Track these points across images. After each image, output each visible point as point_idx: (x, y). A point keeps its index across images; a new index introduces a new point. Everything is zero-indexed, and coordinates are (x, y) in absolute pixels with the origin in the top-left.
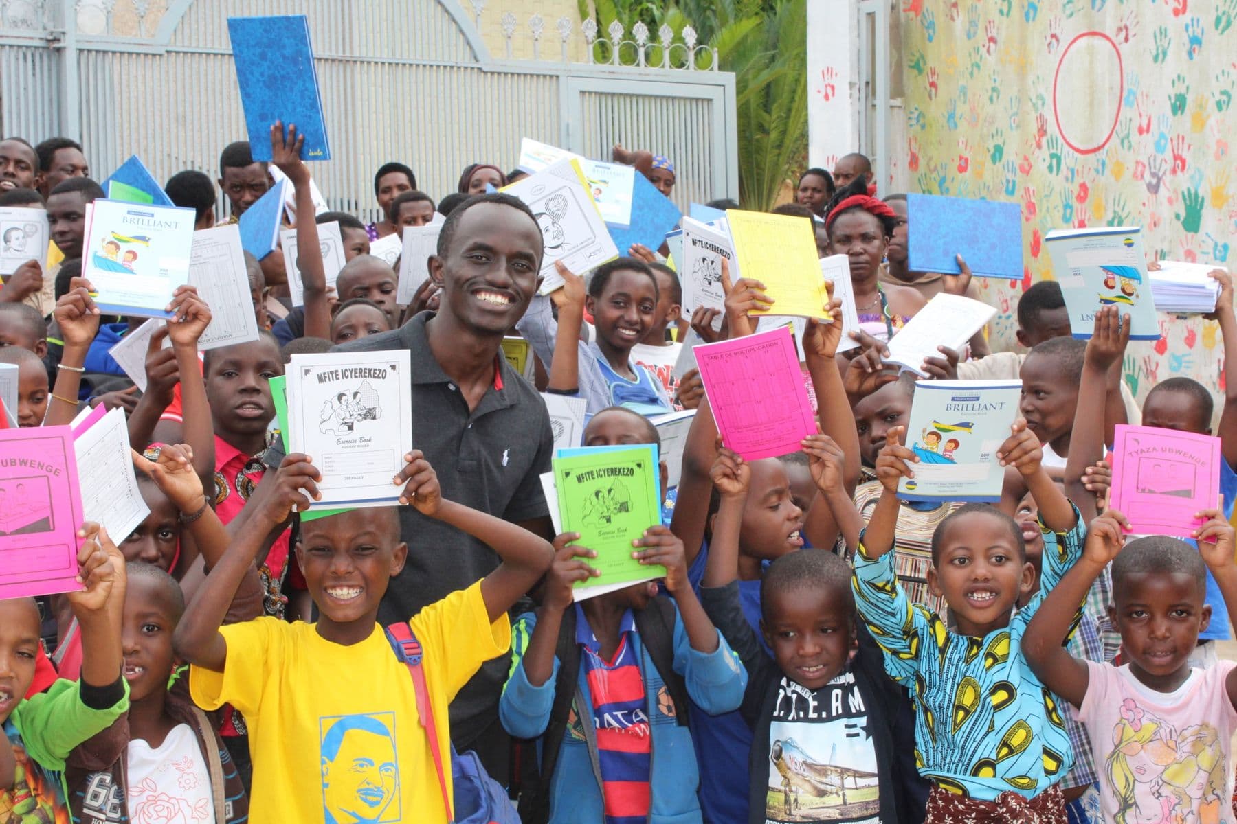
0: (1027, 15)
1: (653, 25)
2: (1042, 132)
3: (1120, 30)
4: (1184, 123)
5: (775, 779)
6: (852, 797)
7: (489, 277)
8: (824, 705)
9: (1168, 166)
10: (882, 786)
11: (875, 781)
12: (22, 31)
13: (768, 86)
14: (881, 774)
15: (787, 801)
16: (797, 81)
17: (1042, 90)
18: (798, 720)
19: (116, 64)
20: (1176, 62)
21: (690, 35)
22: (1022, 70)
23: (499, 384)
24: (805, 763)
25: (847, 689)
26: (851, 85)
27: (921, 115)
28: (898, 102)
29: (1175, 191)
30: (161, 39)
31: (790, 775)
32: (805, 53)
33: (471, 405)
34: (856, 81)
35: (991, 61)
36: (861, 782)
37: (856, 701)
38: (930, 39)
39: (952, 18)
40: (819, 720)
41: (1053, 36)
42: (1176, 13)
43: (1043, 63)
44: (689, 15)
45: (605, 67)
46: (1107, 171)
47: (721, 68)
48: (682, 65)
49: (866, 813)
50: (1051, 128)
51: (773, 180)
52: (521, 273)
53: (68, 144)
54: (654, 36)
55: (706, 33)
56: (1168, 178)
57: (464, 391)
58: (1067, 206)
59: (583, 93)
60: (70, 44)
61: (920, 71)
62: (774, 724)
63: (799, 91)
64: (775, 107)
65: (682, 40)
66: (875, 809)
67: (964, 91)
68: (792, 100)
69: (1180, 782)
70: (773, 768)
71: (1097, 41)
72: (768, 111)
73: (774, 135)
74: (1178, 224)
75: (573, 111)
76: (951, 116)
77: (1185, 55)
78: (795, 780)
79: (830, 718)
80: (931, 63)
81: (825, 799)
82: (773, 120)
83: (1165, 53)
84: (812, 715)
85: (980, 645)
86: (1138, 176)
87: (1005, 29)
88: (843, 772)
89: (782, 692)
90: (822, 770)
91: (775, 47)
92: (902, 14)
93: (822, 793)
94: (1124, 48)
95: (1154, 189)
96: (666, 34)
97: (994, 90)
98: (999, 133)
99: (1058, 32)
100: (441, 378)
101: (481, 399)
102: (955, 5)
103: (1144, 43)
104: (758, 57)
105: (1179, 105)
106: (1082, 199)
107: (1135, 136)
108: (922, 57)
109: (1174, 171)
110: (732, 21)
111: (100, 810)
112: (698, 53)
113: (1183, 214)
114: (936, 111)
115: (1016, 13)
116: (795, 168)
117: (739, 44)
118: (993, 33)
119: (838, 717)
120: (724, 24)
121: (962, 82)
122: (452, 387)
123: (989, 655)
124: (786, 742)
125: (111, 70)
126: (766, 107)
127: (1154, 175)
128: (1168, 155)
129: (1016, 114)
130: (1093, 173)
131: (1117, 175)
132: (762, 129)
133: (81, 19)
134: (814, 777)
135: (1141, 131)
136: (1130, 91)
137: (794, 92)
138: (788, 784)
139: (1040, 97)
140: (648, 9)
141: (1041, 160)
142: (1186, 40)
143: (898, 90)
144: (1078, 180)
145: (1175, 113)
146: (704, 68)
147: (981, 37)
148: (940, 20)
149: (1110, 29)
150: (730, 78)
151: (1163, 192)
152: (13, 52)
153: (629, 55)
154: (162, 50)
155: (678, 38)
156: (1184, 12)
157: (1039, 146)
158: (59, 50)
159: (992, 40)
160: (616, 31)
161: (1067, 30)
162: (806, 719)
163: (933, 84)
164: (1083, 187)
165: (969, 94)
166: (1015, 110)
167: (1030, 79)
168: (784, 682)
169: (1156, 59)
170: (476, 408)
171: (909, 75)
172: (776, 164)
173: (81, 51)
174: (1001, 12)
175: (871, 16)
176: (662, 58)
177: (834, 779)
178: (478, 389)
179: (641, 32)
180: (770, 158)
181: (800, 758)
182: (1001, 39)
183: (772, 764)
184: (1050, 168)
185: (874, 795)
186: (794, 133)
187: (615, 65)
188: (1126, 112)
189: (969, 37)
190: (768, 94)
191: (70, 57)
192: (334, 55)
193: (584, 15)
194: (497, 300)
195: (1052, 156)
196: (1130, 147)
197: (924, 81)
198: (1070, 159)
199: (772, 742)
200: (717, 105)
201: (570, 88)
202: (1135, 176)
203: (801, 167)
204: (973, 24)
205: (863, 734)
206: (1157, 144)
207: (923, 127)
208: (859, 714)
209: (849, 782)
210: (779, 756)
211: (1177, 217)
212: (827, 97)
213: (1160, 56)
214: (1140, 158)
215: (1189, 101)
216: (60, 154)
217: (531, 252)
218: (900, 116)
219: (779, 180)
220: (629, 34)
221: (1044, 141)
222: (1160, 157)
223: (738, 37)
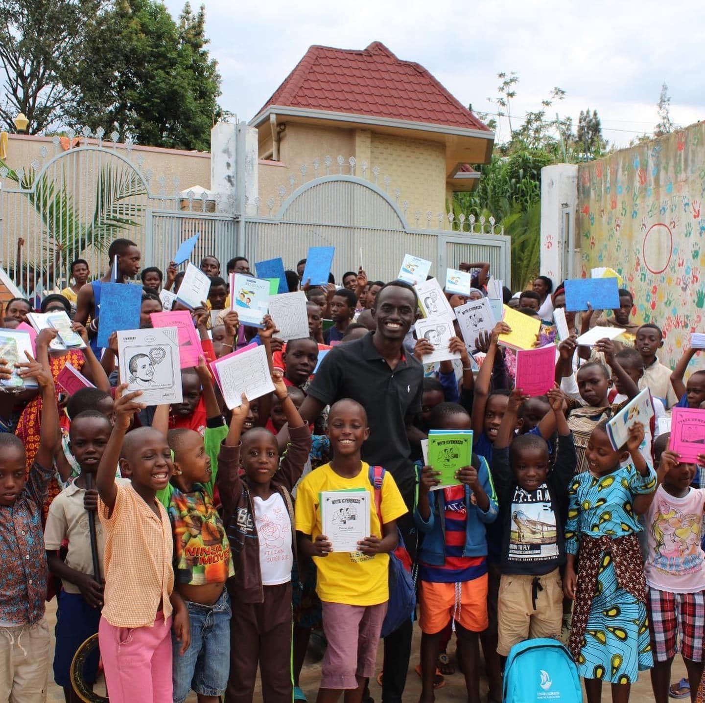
0: (633, 216)
1: (477, 216)
2: (638, 264)
3: (671, 223)
4: (698, 262)
5: (514, 527)
6: (546, 535)
7: (390, 317)
8: (534, 496)
9: (690, 280)
10: (557, 531)
11: (555, 529)
12: (224, 214)
13: (523, 242)
14: (557, 526)
15: (519, 536)
16: (535, 240)
17: (638, 247)
18: (524, 502)
19: (259, 227)
20: (694, 237)
21: (492, 220)
22: (630, 238)
23: (404, 359)
24: (528, 521)
25: (543, 491)
26: (559, 242)
27: (588, 255)
28: (578, 250)
29: (693, 290)
30: (278, 219)
31: (521, 525)
32: (540, 229)
33: (392, 368)
34: (561, 240)
35: (617, 234)
36: (550, 529)
37: (548, 496)
38: (592, 224)
39: (601, 216)
40: (532, 502)
41: (644, 225)
42: (695, 217)
43: (639, 236)
44: (491, 212)
45: (457, 232)
46: (665, 281)
47: (505, 234)
48: (488, 233)
49: (552, 541)
50: (642, 263)
51: (524, 280)
52: (405, 314)
53: (241, 259)
54: (477, 220)
55: (498, 220)
56: (690, 285)
57: (389, 363)
58: (648, 295)
59: (447, 243)
60: (242, 220)
61: (588, 237)
62: (513, 505)
63: (536, 244)
64: (526, 250)
65: (489, 222)
66: (554, 540)
67: (606, 246)
68: (533, 248)
69: (683, 537)
70: (513, 523)
71: (662, 227)
72: (523, 252)
73: (525, 262)
74: (695, 305)
75: (443, 250)
76: (600, 256)
77: (699, 235)
78: (523, 527)
79: (537, 502)
80: (593, 234)
81: (536, 535)
82: (525, 256)
83: (690, 233)
84: (530, 500)
85: (597, 481)
86: (678, 284)
87: (623, 221)
88: (543, 524)
89: (517, 492)
90: (534, 523)
91: (527, 226)
92: (581, 214)
93: (534, 533)
94: (673, 231)
95: (684, 289)
96: (482, 219)
97: (618, 246)
98: (620, 264)
99: (645, 223)
100: (378, 357)
101: (397, 365)
102: (603, 211)
103: (681, 228)
104: (520, 230)
105: (695, 255)
106: (654, 292)
107: (677, 268)
108: (589, 232)
109: (693, 282)
110: (509, 215)
111: (244, 523)
112: (495, 228)
113: (696, 300)
114: (594, 254)
115: (628, 214)
116: (534, 276)
117: (511, 225)
118: (618, 223)
119: (540, 501)
120: (505, 215)
121: (605, 243)
122: (383, 361)
123: (600, 485)
124: (518, 512)
125: (258, 230)
126: (522, 250)
127: (684, 284)
128: (691, 276)
129: (627, 256)
130: (659, 282)
131: (669, 283)
132: (521, 259)
133: (247, 210)
134: (531, 526)
135: (679, 265)
136: (676, 249)
137: (534, 244)
138: (520, 529)
139: (638, 250)
140: (474, 209)
141: (637, 276)
142: (699, 228)
143: (578, 245)
144: (653, 285)
145: (694, 258)
146: (498, 234)
147: (613, 225)
148: (597, 217)
149: (667, 223)
150: (508, 238)
151: (688, 291)
152: (221, 222)
153: (467, 228)
154: (278, 222)
155: (487, 221)
156: (698, 216)
157: (637, 270)
158: (238, 222)
159: (618, 225)
160: (462, 218)
161: (649, 222)
162: (527, 502)
163: (593, 243)
164: (655, 287)
165: (608, 247)
166: (627, 254)
167: (634, 242)
168: (517, 488)
169: (686, 235)
170: (394, 370)
171: (583, 239)
172: (526, 274)
173: (246, 222)
174: (622, 214)
175: (568, 214)
176: (480, 229)
177: (539, 527)
178: (395, 362)
179: (472, 218)
180: (523, 272)
181: (525, 518)
182: (622, 225)
183: (512, 521)
184: (641, 279)
185: (554, 534)
186: (534, 261)
187: (462, 232)
188: (674, 257)
189: (608, 224)
190: (523, 245)
191: (242, 225)
192: (347, 225)
193: (448, 211)
194: (395, 326)
195: (642, 274)
196: (675, 272)
197: (589, 242)
198: (649, 275)
199: (512, 512)
200: (503, 249)
201: (443, 240)
202: (676, 283)
203: (536, 276)
204: (610, 218)
205: (550, 510)
206: (686, 271)
207: (588, 260)
208: (548, 501)
209: (545, 528)
210: (516, 517)
211: (694, 301)
212: (548, 247)
213: (688, 235)
214: (679, 276)
215: (700, 252)
216: (239, 262)
217: (408, 305)
218: (578, 256)
219: (527, 280)
220: (467, 219)
221: (639, 268)
222: (687, 276)
223: (512, 221)
